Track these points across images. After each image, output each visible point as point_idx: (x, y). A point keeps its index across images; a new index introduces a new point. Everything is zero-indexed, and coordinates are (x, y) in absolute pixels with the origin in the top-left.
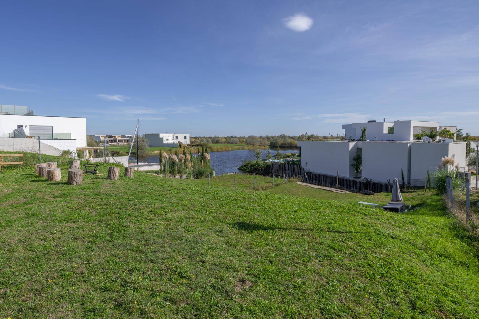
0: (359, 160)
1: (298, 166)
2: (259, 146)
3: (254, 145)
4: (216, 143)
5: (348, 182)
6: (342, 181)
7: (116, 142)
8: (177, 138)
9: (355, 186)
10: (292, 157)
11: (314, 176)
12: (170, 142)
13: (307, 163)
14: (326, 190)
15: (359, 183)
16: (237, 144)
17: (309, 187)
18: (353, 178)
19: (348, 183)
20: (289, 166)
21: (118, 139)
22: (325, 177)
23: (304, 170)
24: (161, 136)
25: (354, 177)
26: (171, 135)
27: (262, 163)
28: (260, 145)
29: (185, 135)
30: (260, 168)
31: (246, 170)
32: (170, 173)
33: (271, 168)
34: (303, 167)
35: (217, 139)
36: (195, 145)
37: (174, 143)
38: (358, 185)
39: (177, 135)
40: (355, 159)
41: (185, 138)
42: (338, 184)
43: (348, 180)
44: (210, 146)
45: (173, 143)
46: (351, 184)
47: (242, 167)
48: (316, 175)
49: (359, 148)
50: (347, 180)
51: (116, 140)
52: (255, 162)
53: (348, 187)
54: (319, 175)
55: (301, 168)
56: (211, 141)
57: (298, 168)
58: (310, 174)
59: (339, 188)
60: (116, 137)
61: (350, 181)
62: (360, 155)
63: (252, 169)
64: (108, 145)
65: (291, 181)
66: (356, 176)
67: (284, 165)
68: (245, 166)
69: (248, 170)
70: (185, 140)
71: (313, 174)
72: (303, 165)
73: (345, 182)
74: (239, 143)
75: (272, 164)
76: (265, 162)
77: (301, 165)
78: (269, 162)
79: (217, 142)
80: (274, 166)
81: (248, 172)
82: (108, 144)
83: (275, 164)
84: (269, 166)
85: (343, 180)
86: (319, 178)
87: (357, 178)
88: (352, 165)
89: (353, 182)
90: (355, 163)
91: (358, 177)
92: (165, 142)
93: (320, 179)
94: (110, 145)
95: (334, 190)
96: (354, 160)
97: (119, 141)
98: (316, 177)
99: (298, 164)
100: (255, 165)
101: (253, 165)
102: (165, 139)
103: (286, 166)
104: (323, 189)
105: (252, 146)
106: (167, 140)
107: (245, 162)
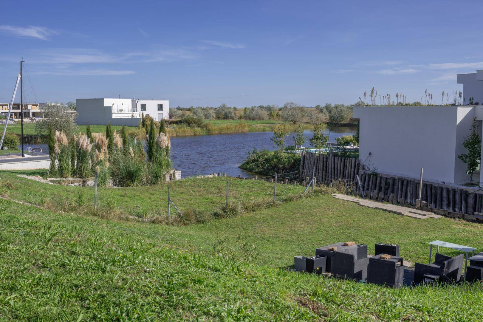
0: (476, 146)
1: (354, 160)
2: (307, 123)
3: (295, 122)
4: (224, 118)
5: (451, 194)
6: (439, 192)
7: (29, 116)
8: (144, 107)
9: (464, 202)
10: (354, 144)
11: (383, 182)
12: (126, 115)
13: (370, 154)
14: (390, 212)
15: (472, 196)
16: (263, 119)
17: (356, 205)
18: (463, 185)
19: (451, 197)
20: (336, 161)
21: (31, 111)
22: (405, 183)
23: (364, 169)
24: (108, 102)
25: (465, 182)
26: (129, 101)
27: (286, 155)
28: (310, 121)
29: (160, 102)
30: (281, 166)
31: (253, 169)
32: (74, 173)
33: (301, 164)
34: (362, 163)
35: (226, 111)
36: (176, 123)
37: (132, 119)
38: (471, 201)
39: (143, 102)
40: (467, 144)
41: (160, 107)
42: (422, 199)
43: (450, 189)
44: (205, 123)
45: (130, 117)
46: (458, 198)
47: (248, 163)
48: (387, 179)
49: (477, 119)
50: (448, 190)
51: (29, 113)
52: (273, 153)
53: (451, 204)
54: (394, 179)
55: (359, 164)
56: (214, 115)
57: (353, 165)
58: (375, 177)
59: (421, 209)
60: (29, 107)
61: (454, 191)
62: (478, 136)
63: (266, 168)
64: (13, 123)
65: (321, 192)
66: (469, 182)
67: (327, 158)
68: (253, 161)
69: (257, 170)
70: (160, 112)
71: (381, 178)
72: (363, 158)
73: (445, 194)
74: (267, 118)
75: (304, 157)
76: (291, 153)
77: (360, 158)
78: (299, 152)
79: (226, 117)
80: (307, 162)
81: (257, 173)
82: (12, 120)
83: (308, 156)
84: (299, 160)
85: (442, 189)
86: (394, 185)
87: (472, 184)
88: (460, 157)
89: (461, 194)
90: (467, 152)
91: (474, 182)
92: (115, 116)
93: (396, 187)
94: (16, 122)
95: (405, 211)
96: (465, 146)
97: (34, 114)
98: (387, 184)
99: (354, 157)
100: (272, 159)
101: (267, 160)
102: (114, 109)
103: (331, 160)
104: (384, 210)
105: (291, 125)
106: (121, 111)
107: (254, 153)
